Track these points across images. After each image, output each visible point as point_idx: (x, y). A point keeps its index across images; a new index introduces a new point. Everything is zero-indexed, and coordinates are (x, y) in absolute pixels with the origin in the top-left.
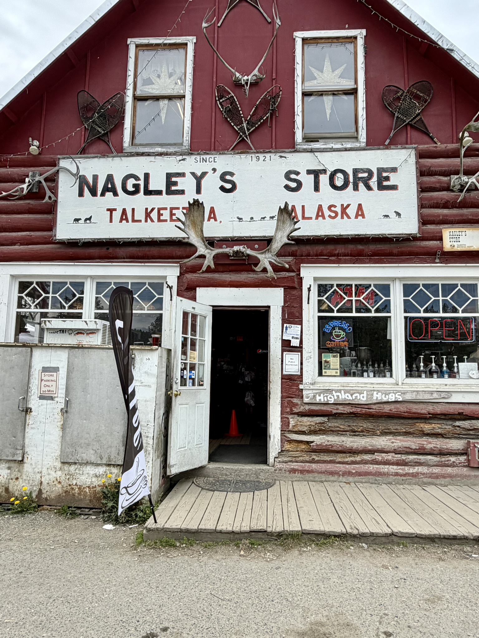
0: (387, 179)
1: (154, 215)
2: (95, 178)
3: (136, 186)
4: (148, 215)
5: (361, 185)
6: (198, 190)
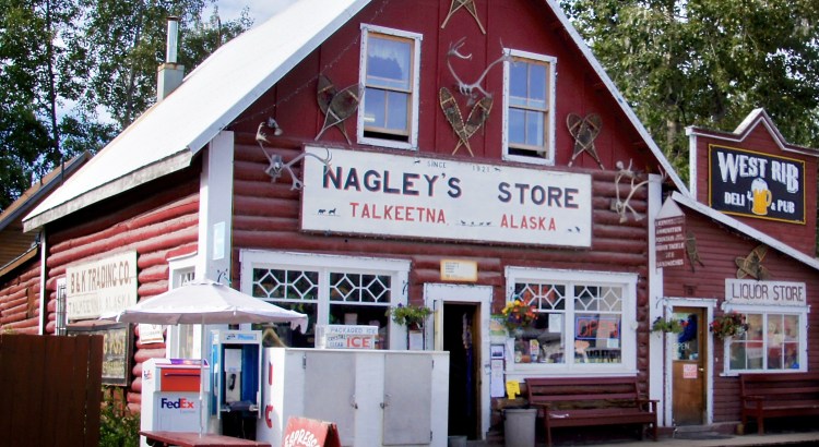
0: (571, 198)
1: (392, 213)
3: (377, 183)
4: (387, 212)
5: (553, 201)
6: (430, 194)
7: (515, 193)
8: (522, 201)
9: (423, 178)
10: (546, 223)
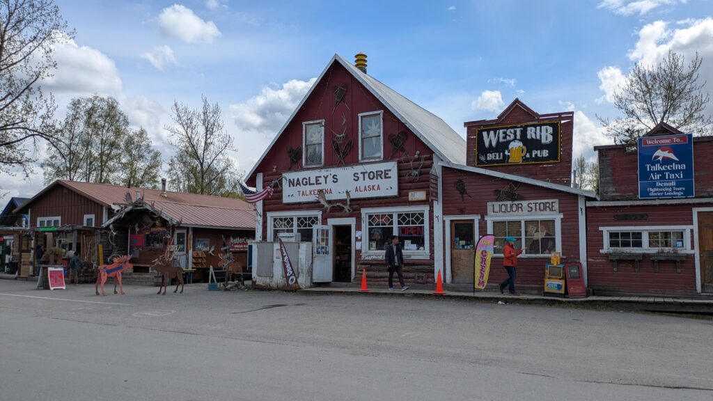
0: (387, 174)
1: (312, 193)
2: (294, 180)
3: (306, 182)
5: (379, 178)
6: (326, 183)
7: (361, 176)
8: (364, 179)
9: (323, 177)
10: (376, 188)
